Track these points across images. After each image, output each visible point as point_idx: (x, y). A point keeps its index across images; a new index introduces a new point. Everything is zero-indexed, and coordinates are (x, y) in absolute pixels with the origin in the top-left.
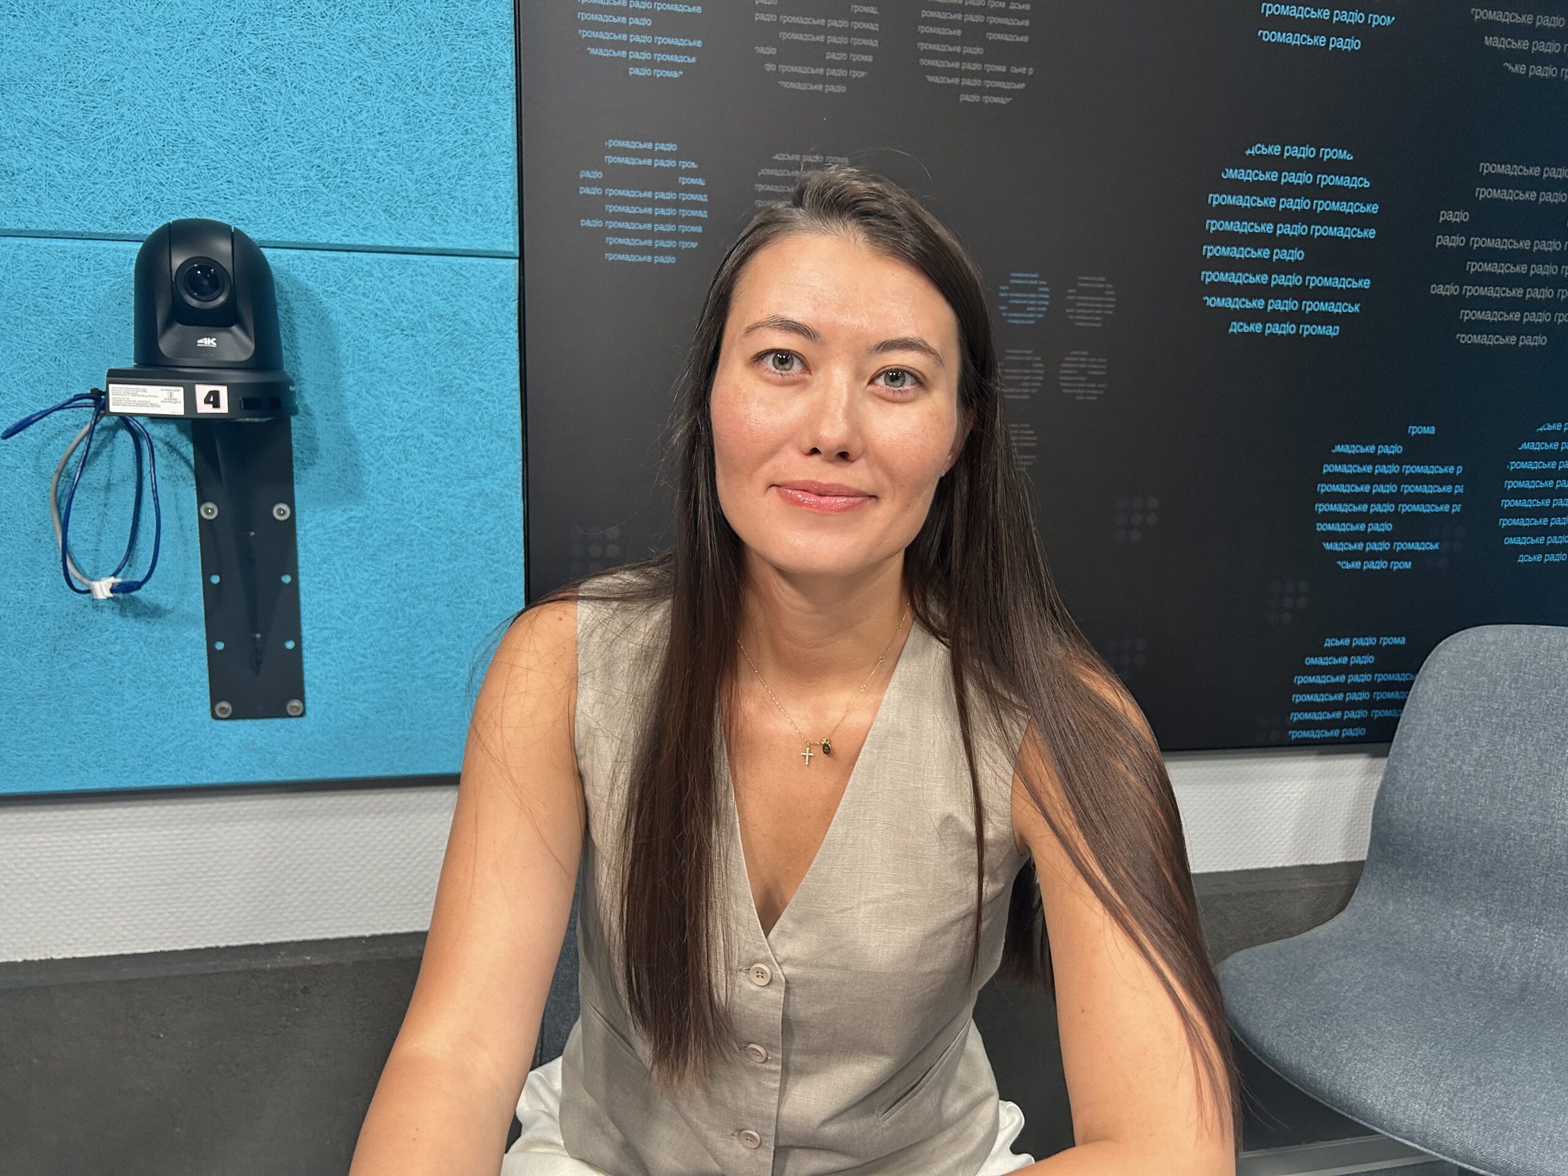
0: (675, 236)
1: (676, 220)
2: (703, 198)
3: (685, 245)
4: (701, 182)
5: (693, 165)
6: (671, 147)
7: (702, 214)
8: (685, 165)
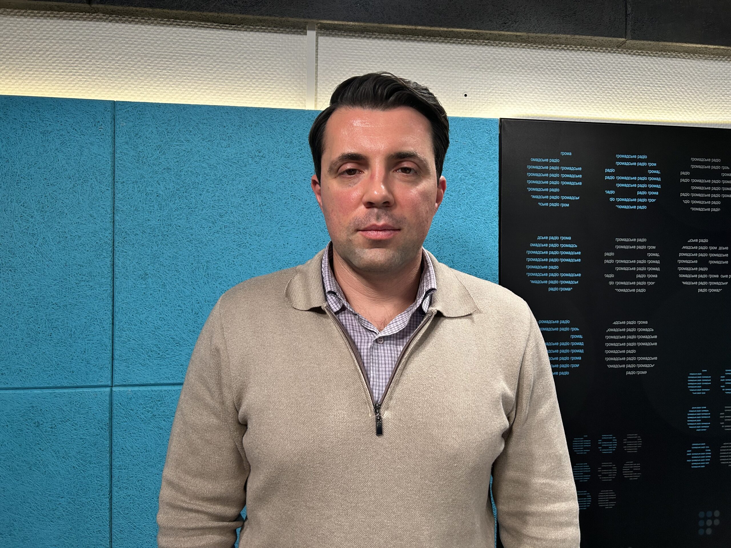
0: (569, 362)
1: (570, 355)
2: (581, 344)
3: (573, 366)
4: (580, 337)
5: (577, 329)
6: (567, 322)
7: (581, 351)
8: (573, 329)
